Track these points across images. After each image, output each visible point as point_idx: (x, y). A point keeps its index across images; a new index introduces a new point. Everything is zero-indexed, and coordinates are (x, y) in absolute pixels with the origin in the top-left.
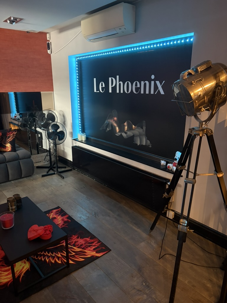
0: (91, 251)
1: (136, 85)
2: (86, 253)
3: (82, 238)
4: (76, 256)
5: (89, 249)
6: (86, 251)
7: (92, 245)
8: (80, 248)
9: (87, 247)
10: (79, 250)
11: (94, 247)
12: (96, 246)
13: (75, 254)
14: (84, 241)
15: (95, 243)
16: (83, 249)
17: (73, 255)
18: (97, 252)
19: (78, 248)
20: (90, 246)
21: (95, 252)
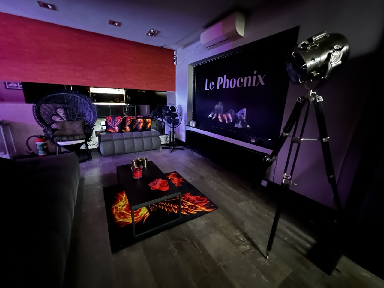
0: (202, 206)
1: (240, 80)
2: (197, 207)
3: (194, 195)
4: (189, 209)
5: (200, 205)
6: (197, 206)
7: (202, 202)
8: (193, 203)
9: (198, 203)
10: (192, 205)
11: (204, 204)
12: (206, 204)
13: (188, 208)
14: (196, 198)
15: (204, 201)
16: (195, 204)
17: (187, 208)
18: (207, 208)
19: (191, 203)
20: (200, 203)
21: (205, 208)
